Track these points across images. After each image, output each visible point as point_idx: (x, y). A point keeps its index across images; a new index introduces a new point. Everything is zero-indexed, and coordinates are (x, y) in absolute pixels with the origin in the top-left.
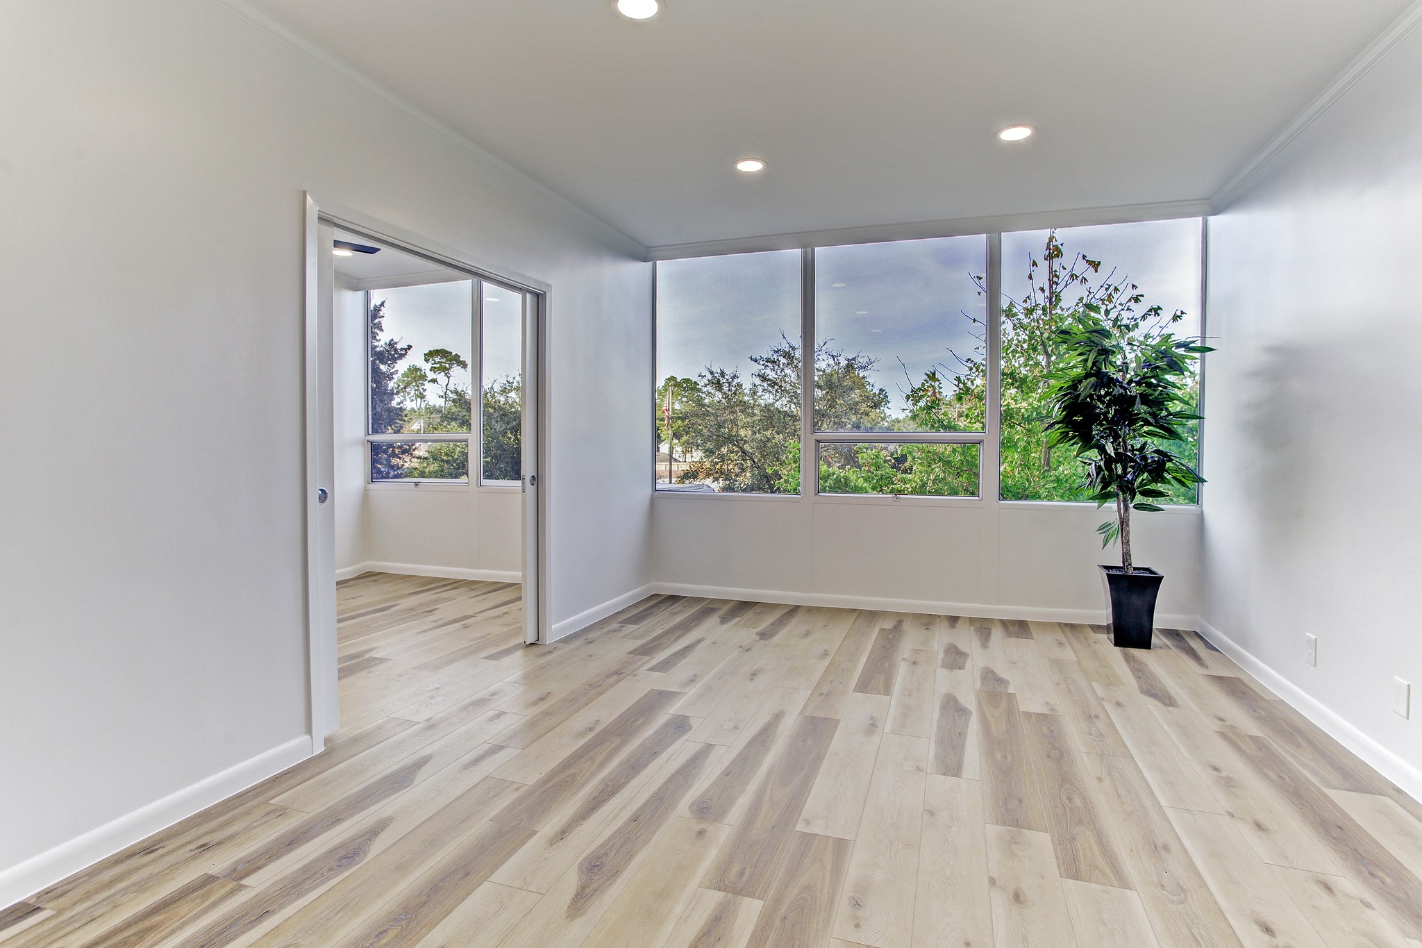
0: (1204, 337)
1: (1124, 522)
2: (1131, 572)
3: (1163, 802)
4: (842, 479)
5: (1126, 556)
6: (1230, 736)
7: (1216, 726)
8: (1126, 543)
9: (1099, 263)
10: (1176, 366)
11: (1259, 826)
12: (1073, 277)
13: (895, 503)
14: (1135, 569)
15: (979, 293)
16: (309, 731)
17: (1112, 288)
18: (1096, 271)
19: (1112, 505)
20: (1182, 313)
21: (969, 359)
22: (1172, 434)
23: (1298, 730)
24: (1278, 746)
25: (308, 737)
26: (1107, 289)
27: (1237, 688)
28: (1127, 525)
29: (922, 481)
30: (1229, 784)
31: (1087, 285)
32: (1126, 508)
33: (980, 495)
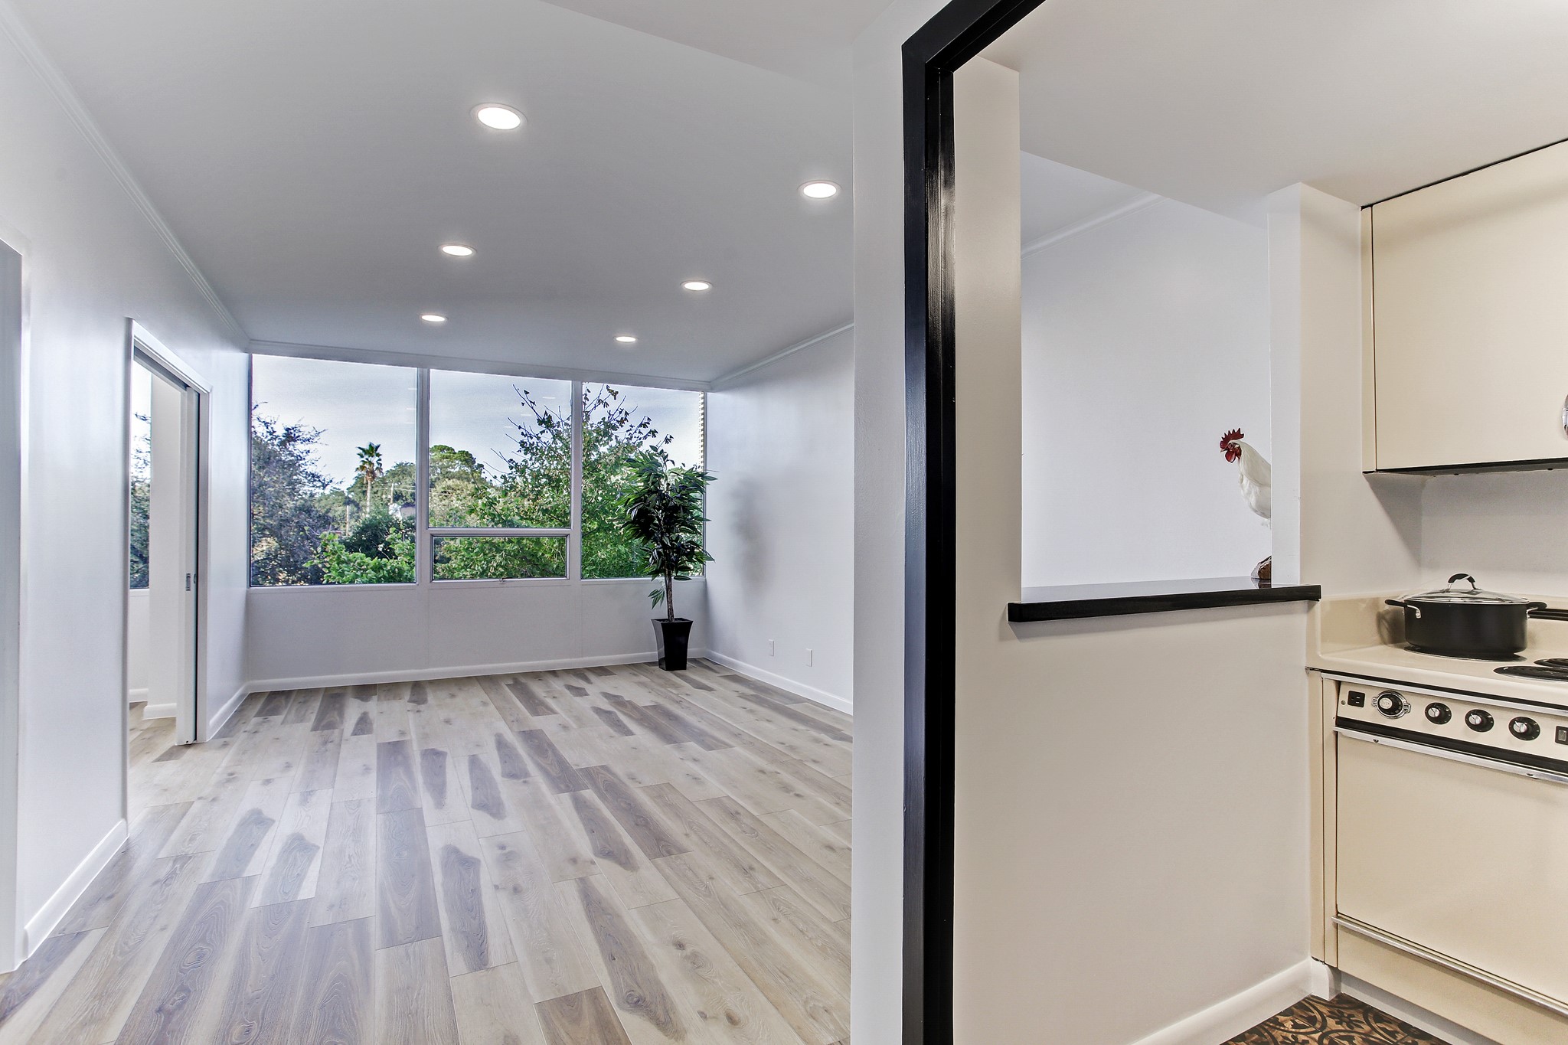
0: (705, 467)
1: (669, 588)
2: (673, 621)
3: (729, 722)
4: (396, 570)
5: (670, 611)
6: (743, 696)
7: (736, 694)
8: (670, 602)
9: (617, 392)
10: (699, 487)
11: (768, 720)
12: (600, 401)
13: (502, 586)
14: (676, 619)
15: (523, 404)
16: (124, 814)
17: (624, 412)
18: (615, 399)
19: (661, 578)
20: (671, 437)
21: (511, 460)
22: (694, 531)
23: (769, 689)
24: (763, 696)
25: (122, 821)
26: (620, 413)
27: (737, 679)
28: (671, 591)
29: (482, 568)
30: (752, 711)
31: (609, 408)
32: (670, 580)
33: (568, 576)
